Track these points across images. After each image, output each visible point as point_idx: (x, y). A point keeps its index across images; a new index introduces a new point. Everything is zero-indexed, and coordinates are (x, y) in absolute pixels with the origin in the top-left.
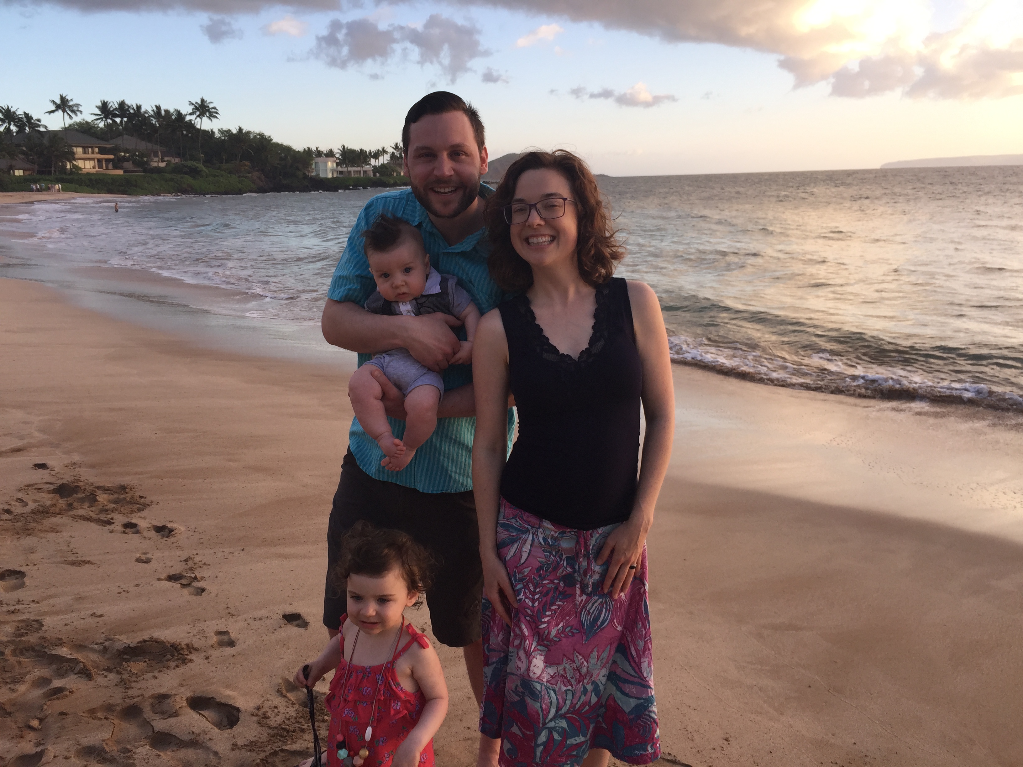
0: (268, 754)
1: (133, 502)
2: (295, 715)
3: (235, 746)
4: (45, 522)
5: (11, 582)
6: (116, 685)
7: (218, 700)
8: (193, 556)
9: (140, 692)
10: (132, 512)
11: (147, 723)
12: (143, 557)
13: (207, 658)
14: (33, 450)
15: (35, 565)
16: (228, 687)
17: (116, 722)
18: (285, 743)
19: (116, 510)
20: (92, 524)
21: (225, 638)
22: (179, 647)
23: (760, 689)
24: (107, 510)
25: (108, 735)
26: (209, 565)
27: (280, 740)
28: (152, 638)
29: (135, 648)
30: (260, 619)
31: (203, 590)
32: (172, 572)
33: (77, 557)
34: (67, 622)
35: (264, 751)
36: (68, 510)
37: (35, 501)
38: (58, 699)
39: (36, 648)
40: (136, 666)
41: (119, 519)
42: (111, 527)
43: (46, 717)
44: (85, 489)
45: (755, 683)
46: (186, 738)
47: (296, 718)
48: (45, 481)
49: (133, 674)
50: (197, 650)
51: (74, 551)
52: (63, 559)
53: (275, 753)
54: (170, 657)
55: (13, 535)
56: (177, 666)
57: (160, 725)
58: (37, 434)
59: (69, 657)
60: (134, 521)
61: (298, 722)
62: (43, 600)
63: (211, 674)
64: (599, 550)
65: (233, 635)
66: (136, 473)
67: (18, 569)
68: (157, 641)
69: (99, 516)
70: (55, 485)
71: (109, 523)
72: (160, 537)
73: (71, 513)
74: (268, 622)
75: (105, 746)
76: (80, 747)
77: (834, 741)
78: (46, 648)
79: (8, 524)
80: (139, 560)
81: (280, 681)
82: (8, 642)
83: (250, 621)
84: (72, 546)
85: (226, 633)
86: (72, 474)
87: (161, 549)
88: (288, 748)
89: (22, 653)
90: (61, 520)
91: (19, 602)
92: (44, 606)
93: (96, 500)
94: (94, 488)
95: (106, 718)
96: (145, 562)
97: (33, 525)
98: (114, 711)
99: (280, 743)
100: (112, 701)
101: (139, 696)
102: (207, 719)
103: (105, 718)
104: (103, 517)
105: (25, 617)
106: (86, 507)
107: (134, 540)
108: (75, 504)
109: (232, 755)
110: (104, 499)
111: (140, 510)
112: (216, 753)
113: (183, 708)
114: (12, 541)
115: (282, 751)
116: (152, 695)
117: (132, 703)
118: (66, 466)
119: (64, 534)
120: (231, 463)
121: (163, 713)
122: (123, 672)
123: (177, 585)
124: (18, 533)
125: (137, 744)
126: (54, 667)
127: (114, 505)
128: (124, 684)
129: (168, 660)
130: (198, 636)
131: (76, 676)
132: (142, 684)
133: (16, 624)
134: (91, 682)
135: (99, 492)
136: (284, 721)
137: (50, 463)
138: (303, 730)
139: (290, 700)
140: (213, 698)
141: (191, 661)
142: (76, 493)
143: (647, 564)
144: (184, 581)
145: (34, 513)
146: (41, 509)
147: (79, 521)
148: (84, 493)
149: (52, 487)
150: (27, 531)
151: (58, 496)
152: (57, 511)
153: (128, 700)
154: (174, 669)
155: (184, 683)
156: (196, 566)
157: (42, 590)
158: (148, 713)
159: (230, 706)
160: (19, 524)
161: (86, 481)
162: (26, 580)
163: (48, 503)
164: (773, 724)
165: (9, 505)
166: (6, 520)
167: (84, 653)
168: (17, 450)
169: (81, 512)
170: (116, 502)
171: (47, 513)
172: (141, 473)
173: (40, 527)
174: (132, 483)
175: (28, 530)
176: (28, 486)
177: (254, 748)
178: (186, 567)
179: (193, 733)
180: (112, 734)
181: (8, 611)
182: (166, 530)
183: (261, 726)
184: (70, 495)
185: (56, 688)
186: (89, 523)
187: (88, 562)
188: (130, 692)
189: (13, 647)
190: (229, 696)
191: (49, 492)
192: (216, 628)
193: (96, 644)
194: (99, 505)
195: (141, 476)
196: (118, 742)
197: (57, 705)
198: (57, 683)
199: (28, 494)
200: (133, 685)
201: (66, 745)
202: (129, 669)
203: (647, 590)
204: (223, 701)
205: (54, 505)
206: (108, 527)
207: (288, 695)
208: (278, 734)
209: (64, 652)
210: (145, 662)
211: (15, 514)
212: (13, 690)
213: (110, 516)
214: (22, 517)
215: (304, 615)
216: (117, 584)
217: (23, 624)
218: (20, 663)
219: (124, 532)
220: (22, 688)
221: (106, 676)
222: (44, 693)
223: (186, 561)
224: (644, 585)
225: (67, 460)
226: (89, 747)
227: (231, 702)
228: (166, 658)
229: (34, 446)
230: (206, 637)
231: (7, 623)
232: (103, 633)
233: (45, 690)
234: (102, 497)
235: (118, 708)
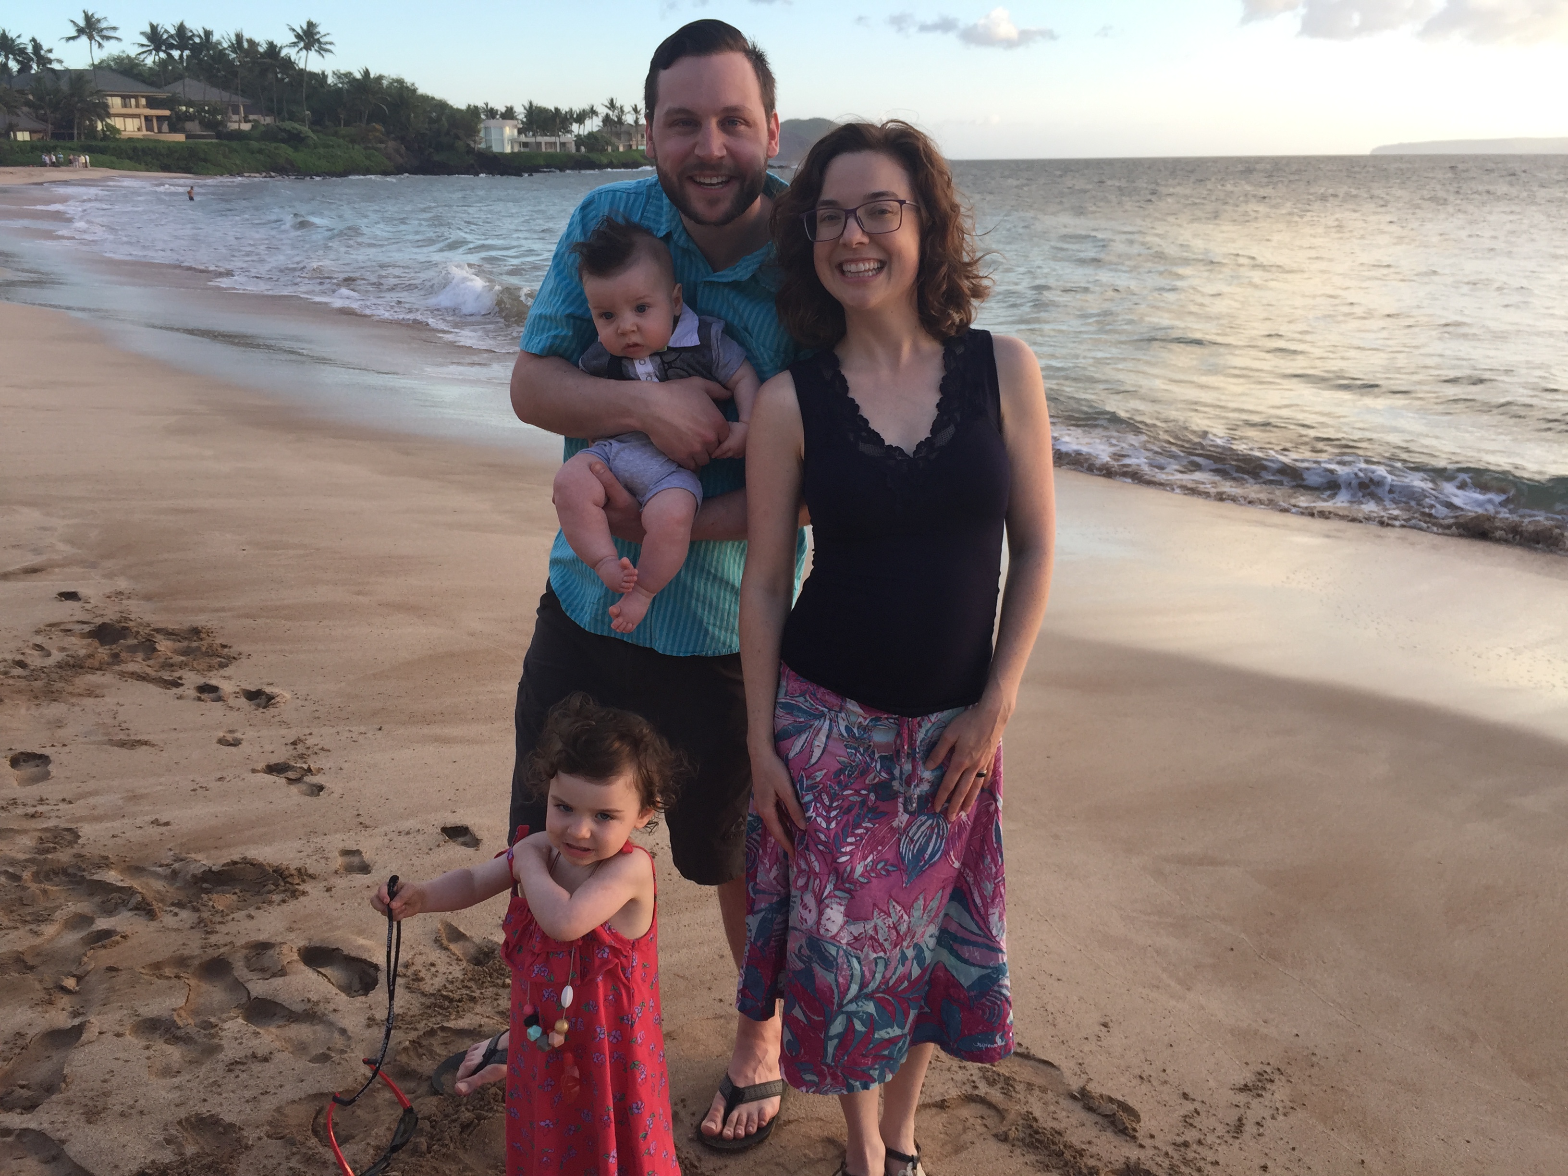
0: (421, 1033)
1: (211, 653)
2: (461, 977)
3: (371, 1022)
4: (77, 681)
5: (29, 770)
6: (192, 928)
7: (346, 953)
8: (304, 737)
9: (228, 939)
10: (210, 668)
11: (238, 986)
12: (229, 737)
13: (329, 890)
14: (57, 570)
15: (64, 745)
16: (361, 932)
17: (193, 982)
18: (447, 1018)
19: (186, 665)
20: (151, 686)
21: (356, 860)
22: (287, 873)
23: (1157, 952)
24: (172, 665)
25: (181, 1002)
26: (329, 751)
27: (440, 1014)
28: (245, 858)
29: (220, 873)
30: (408, 833)
31: (321, 788)
32: (274, 760)
33: (128, 735)
34: (116, 833)
35: (416, 1029)
36: (113, 664)
37: (62, 649)
38: (104, 947)
39: (70, 870)
40: (222, 900)
41: (191, 679)
42: (179, 691)
43: (88, 972)
44: (138, 633)
45: (1150, 942)
46: (298, 1008)
47: (463, 981)
48: (75, 618)
49: (217, 912)
50: (312, 877)
51: (124, 726)
52: (107, 738)
53: (431, 1033)
54: (273, 887)
55: (29, 700)
56: (284, 901)
57: (259, 987)
58: (61, 546)
59: (120, 884)
60: (214, 682)
61: (466, 986)
62: (79, 799)
63: (335, 913)
64: (931, 747)
65: (367, 857)
66: (216, 610)
67: (39, 751)
68: (252, 864)
69: (160, 674)
70: (92, 625)
71: (176, 684)
72: (253, 707)
73: (117, 668)
74: (420, 838)
75: (176, 1018)
76: (140, 1018)
77: (1265, 1031)
78: (84, 870)
79: (23, 683)
80: (222, 741)
81: (439, 926)
82: (26, 860)
83: (393, 836)
84: (120, 718)
85: (357, 852)
86: (117, 609)
87: (255, 725)
88: (451, 1024)
89: (48, 878)
90: (102, 678)
91: (41, 801)
92: (80, 808)
93: (155, 650)
94: (154, 630)
95: (178, 977)
96: (231, 745)
97: (59, 685)
98: (188, 966)
99: (439, 1018)
100: (186, 952)
101: (226, 945)
102: (329, 980)
103: (175, 977)
104: (166, 675)
105: (51, 824)
106: (139, 659)
107: (213, 710)
108: (123, 655)
109: (367, 1033)
110: (166, 647)
111: (222, 666)
112: (343, 1031)
113: (295, 964)
114: (28, 709)
115: (443, 1029)
116: (247, 943)
117: (216, 955)
118: (108, 597)
119: (107, 699)
120: (360, 598)
121: (263, 970)
122: (202, 908)
123: (281, 781)
124: (36, 698)
125: (224, 1016)
126: (97, 899)
127: (183, 658)
128: (204, 926)
129: (270, 892)
130: (314, 857)
131: (130, 914)
132: (231, 927)
133: (39, 834)
134: (154, 925)
135: (159, 637)
136: (445, 985)
137: (82, 591)
138: (473, 999)
139: (454, 954)
140: (337, 949)
141: (304, 893)
142: (125, 638)
143: (1002, 769)
144: (291, 775)
145: (60, 667)
146: (72, 662)
147: (130, 680)
148: (136, 638)
149: (87, 628)
150: (51, 695)
151: (96, 643)
152: (97, 664)
153: (210, 951)
154: (279, 905)
155: (295, 926)
156: (310, 752)
157: (79, 784)
158: (240, 970)
159: (365, 961)
160: (39, 684)
161: (139, 620)
162: (51, 767)
163: (83, 652)
164: (1175, 1003)
165: (23, 654)
166: (19, 677)
167: (144, 879)
168: (33, 571)
169: (131, 667)
170: (185, 652)
171: (82, 668)
172: (223, 609)
173: (70, 689)
174: (209, 625)
175: (52, 692)
176: (50, 625)
177: (400, 1024)
178: (295, 753)
179: (309, 1000)
180: (187, 1001)
181: (26, 815)
182: (264, 697)
183: (412, 992)
184: (114, 641)
185: (101, 931)
186: (145, 683)
187: (146, 743)
188: (213, 939)
189: (35, 869)
190: (362, 946)
191: (84, 636)
192: (341, 846)
193: (161, 866)
194: (159, 656)
195: (223, 614)
196: (195, 1013)
197: (104, 957)
198: (102, 923)
199: (50, 638)
200: (218, 927)
201: (118, 1016)
202: (211, 903)
203: (1000, 808)
204: (353, 954)
205: (90, 656)
206: (175, 690)
207: (452, 946)
208: (435, 1005)
209: (112, 876)
210: (235, 893)
211: (32, 668)
212: (36, 933)
213: (176, 674)
214: (43, 672)
215: (474, 829)
216: (191, 777)
217: (48, 835)
218: (45, 892)
219: (199, 699)
220: (49, 930)
221: (176, 914)
222: (82, 938)
223: (294, 743)
224: (996, 800)
225: (109, 587)
226: (152, 1019)
227: (365, 956)
228: (266, 889)
229: (59, 566)
230: (327, 859)
231: (25, 832)
232: (170, 850)
233: (84, 933)
234: (164, 645)
235: (196, 962)
